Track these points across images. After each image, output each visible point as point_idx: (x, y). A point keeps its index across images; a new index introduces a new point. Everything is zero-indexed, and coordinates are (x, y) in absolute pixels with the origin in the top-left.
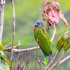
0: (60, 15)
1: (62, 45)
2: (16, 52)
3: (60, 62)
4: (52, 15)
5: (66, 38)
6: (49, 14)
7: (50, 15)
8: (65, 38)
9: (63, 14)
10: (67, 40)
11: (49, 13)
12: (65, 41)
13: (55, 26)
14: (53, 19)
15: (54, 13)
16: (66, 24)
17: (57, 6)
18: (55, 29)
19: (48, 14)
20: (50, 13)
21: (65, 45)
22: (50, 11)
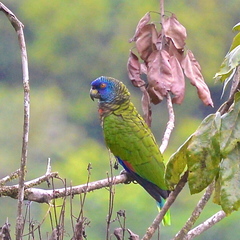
1: (183, 174)
2: (40, 197)
3: (190, 233)
4: (162, 68)
5: (197, 151)
6: (149, 65)
7: (155, 66)
9: (197, 63)
10: (202, 156)
11: (149, 59)
12: (195, 162)
13: (170, 104)
14: (165, 82)
15: (166, 59)
17: (178, 37)
18: (172, 115)
19: (146, 64)
20: (154, 62)
21: (193, 173)
22: (155, 54)
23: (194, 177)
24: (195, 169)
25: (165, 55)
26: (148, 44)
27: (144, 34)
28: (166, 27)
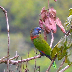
0: (57, 22)
4: (49, 23)
5: (60, 47)
6: (45, 22)
7: (47, 22)
8: (58, 47)
9: (60, 21)
10: (61, 49)
11: (45, 20)
12: (59, 51)
14: (50, 27)
15: (50, 20)
16: (63, 31)
17: (54, 13)
20: (47, 21)
21: (59, 54)
22: (47, 19)
23: (59, 55)
24: (59, 53)
25: (50, 19)
26: (45, 16)
27: (44, 13)
28: (50, 10)
